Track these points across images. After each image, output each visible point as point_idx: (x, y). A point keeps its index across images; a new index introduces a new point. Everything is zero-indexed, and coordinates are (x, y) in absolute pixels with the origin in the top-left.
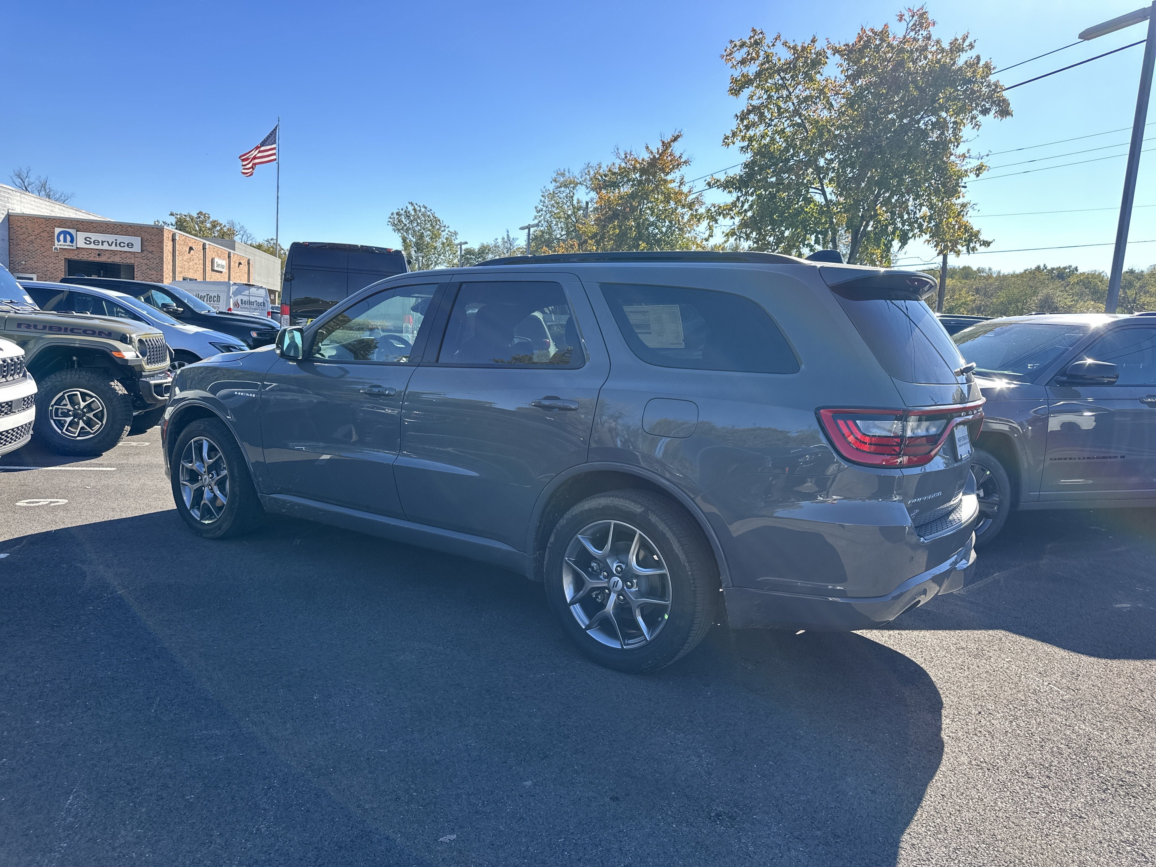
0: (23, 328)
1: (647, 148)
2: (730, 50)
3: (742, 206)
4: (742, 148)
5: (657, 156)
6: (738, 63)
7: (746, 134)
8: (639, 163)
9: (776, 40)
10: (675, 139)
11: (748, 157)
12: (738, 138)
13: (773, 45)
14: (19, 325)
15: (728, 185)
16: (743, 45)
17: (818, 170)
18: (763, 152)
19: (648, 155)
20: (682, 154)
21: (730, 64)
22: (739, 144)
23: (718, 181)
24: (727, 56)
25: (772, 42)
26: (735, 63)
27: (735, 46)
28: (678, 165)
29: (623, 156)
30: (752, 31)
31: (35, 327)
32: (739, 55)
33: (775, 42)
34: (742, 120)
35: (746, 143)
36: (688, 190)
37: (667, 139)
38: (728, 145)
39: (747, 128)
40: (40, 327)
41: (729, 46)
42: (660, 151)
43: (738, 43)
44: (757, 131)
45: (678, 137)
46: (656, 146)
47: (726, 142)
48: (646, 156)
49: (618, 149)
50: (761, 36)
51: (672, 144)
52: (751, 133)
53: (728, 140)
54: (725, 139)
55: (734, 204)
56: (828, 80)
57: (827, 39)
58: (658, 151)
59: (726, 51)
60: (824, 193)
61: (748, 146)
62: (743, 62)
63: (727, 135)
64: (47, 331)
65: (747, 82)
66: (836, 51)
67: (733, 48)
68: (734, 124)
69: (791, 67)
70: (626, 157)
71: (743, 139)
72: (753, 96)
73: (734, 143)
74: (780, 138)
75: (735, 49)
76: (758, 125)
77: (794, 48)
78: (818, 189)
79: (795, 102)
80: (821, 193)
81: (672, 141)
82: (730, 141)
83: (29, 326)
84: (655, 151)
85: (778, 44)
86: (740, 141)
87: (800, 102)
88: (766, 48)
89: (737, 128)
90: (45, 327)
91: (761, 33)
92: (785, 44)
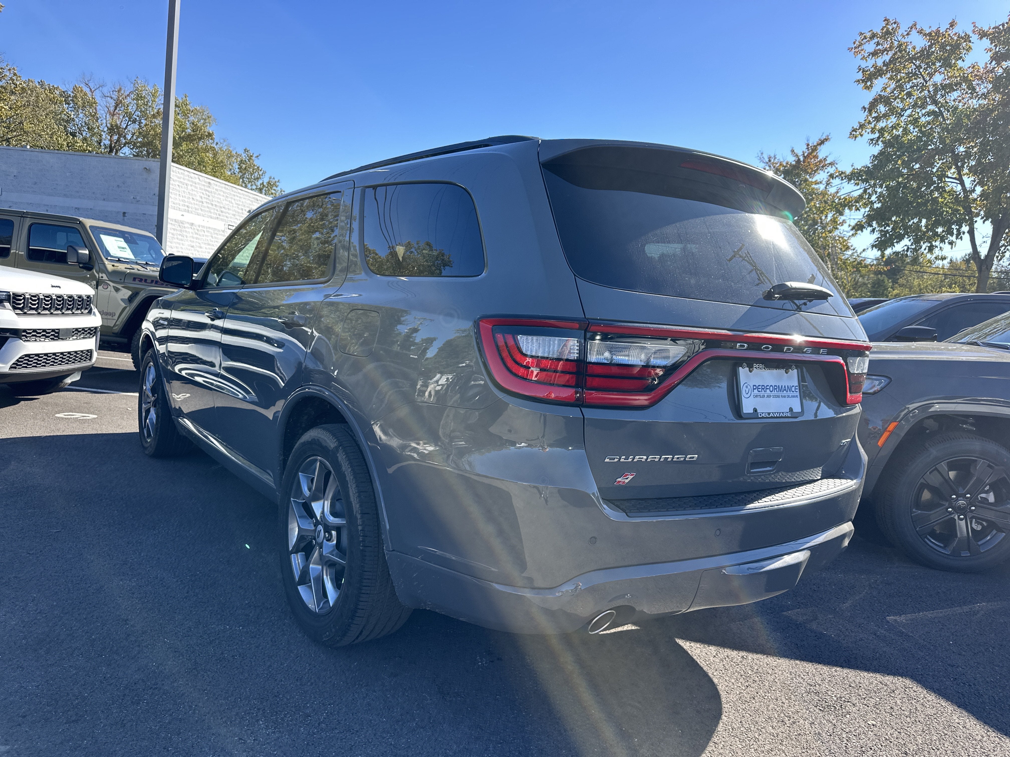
0: (137, 282)
1: (793, 151)
2: (859, 42)
3: (869, 198)
4: (872, 140)
5: (802, 159)
6: (869, 55)
7: (875, 126)
8: (783, 166)
9: (911, 28)
10: (822, 142)
11: (877, 149)
12: (867, 130)
13: (908, 34)
14: (134, 279)
15: (854, 176)
16: (873, 36)
17: (956, 158)
18: (894, 143)
19: (794, 158)
20: (827, 157)
21: (860, 56)
22: (868, 136)
23: (842, 173)
24: (855, 48)
25: (906, 31)
26: (866, 55)
27: (865, 38)
28: (823, 167)
29: (767, 160)
30: (885, 21)
31: (146, 281)
32: (870, 47)
33: (910, 31)
34: (870, 111)
35: (877, 135)
36: (836, 191)
37: (814, 141)
38: (856, 137)
39: (878, 119)
40: (149, 281)
41: (859, 39)
42: (806, 155)
43: (868, 35)
44: (888, 123)
45: (826, 140)
46: (801, 149)
47: (854, 134)
48: (792, 160)
49: (762, 154)
50: (895, 26)
51: (818, 147)
52: (882, 124)
53: (856, 132)
54: (853, 131)
55: (861, 197)
56: (974, 66)
57: (973, 23)
58: (804, 154)
59: (854, 43)
60: (962, 183)
61: (879, 138)
62: (875, 54)
63: (855, 127)
64: (153, 284)
65: (878, 73)
66: (983, 35)
67: (862, 40)
68: (862, 116)
69: (925, 54)
70: (770, 161)
71: (873, 131)
72: (886, 88)
73: (862, 135)
74: (914, 128)
75: (865, 41)
76: (889, 116)
77: (930, 34)
78: (955, 178)
79: (931, 90)
80: (958, 182)
81: (818, 145)
82: (858, 133)
83: (141, 280)
84: (800, 153)
85: (914, 31)
86: (868, 133)
87: (936, 91)
88: (900, 38)
89: (865, 120)
90: (152, 281)
91: (895, 23)
92: (920, 32)
